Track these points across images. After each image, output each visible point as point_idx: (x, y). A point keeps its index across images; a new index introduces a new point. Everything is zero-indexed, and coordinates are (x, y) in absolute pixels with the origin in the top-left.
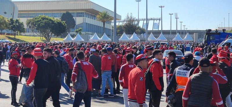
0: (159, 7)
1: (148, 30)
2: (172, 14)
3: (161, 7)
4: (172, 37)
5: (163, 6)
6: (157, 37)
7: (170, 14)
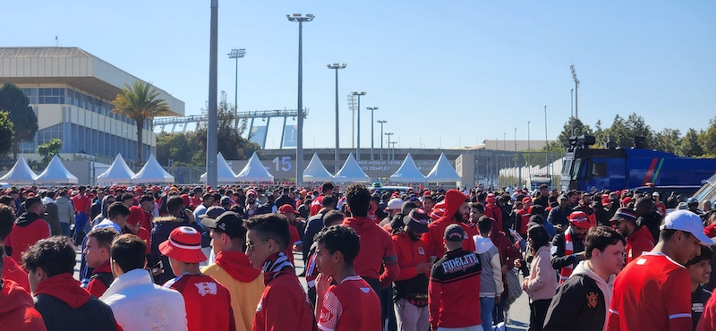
0: (329, 66)
1: (304, 147)
2: (363, 94)
3: (337, 68)
4: (379, 168)
5: (341, 65)
6: (332, 170)
7: (355, 94)
